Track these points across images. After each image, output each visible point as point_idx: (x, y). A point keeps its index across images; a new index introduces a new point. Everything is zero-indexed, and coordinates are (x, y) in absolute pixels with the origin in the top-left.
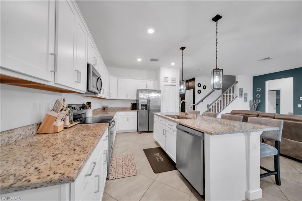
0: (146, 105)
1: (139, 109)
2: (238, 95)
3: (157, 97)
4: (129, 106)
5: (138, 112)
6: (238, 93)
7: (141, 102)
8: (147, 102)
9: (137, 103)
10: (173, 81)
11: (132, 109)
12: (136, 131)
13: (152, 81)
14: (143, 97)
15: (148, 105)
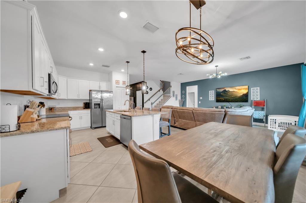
0: (99, 104)
1: (92, 108)
2: (172, 96)
3: (109, 97)
4: (82, 105)
5: (91, 110)
6: (172, 94)
7: (94, 101)
8: (100, 101)
9: (90, 102)
10: (124, 84)
11: (84, 109)
12: (90, 128)
13: (105, 83)
14: (97, 97)
15: (101, 104)
